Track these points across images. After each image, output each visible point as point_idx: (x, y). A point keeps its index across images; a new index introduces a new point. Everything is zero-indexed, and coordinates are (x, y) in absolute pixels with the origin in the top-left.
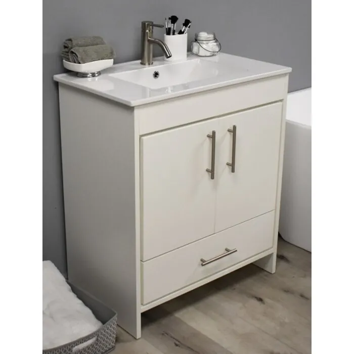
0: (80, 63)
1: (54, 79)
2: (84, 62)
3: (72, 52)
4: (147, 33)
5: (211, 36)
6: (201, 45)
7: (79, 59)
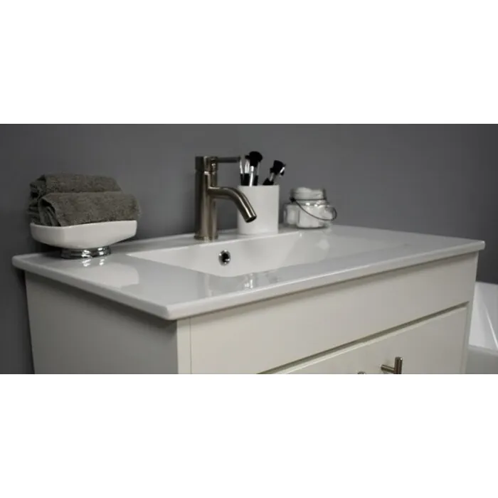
0: (59, 225)
1: (14, 264)
2: (69, 223)
3: (45, 204)
4: (206, 176)
5: (319, 194)
6: (303, 207)
7: (58, 216)
